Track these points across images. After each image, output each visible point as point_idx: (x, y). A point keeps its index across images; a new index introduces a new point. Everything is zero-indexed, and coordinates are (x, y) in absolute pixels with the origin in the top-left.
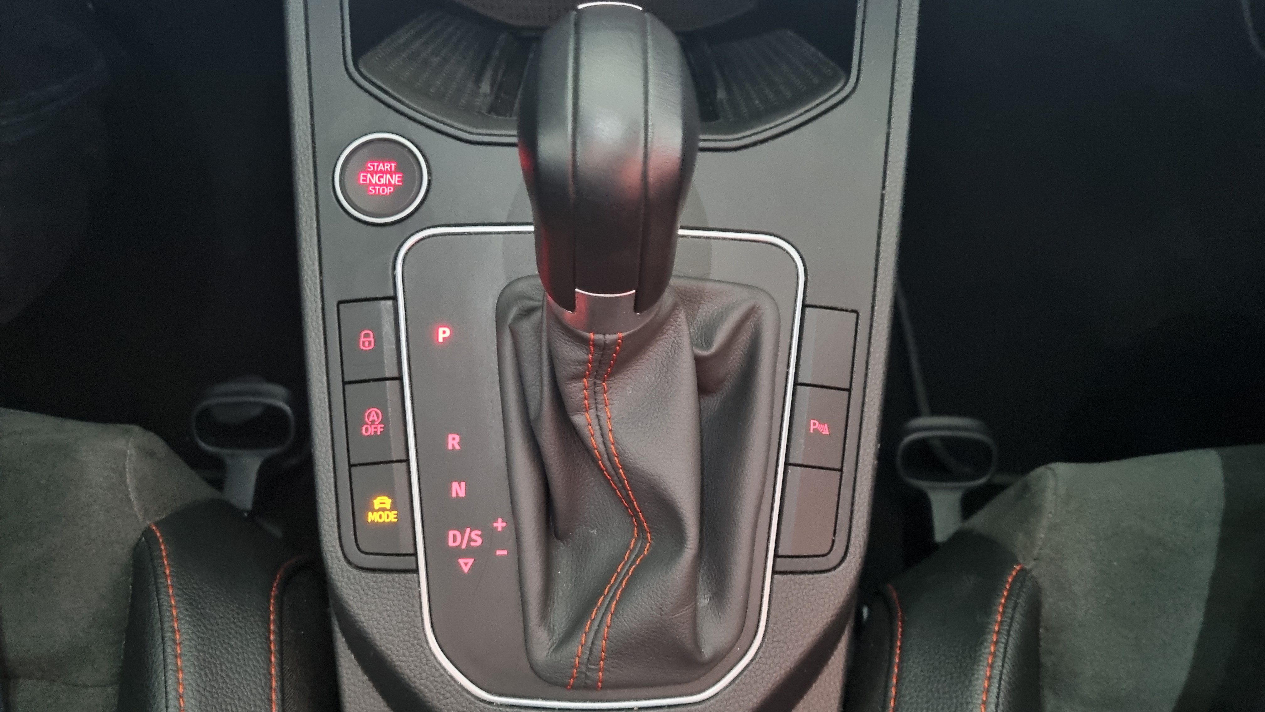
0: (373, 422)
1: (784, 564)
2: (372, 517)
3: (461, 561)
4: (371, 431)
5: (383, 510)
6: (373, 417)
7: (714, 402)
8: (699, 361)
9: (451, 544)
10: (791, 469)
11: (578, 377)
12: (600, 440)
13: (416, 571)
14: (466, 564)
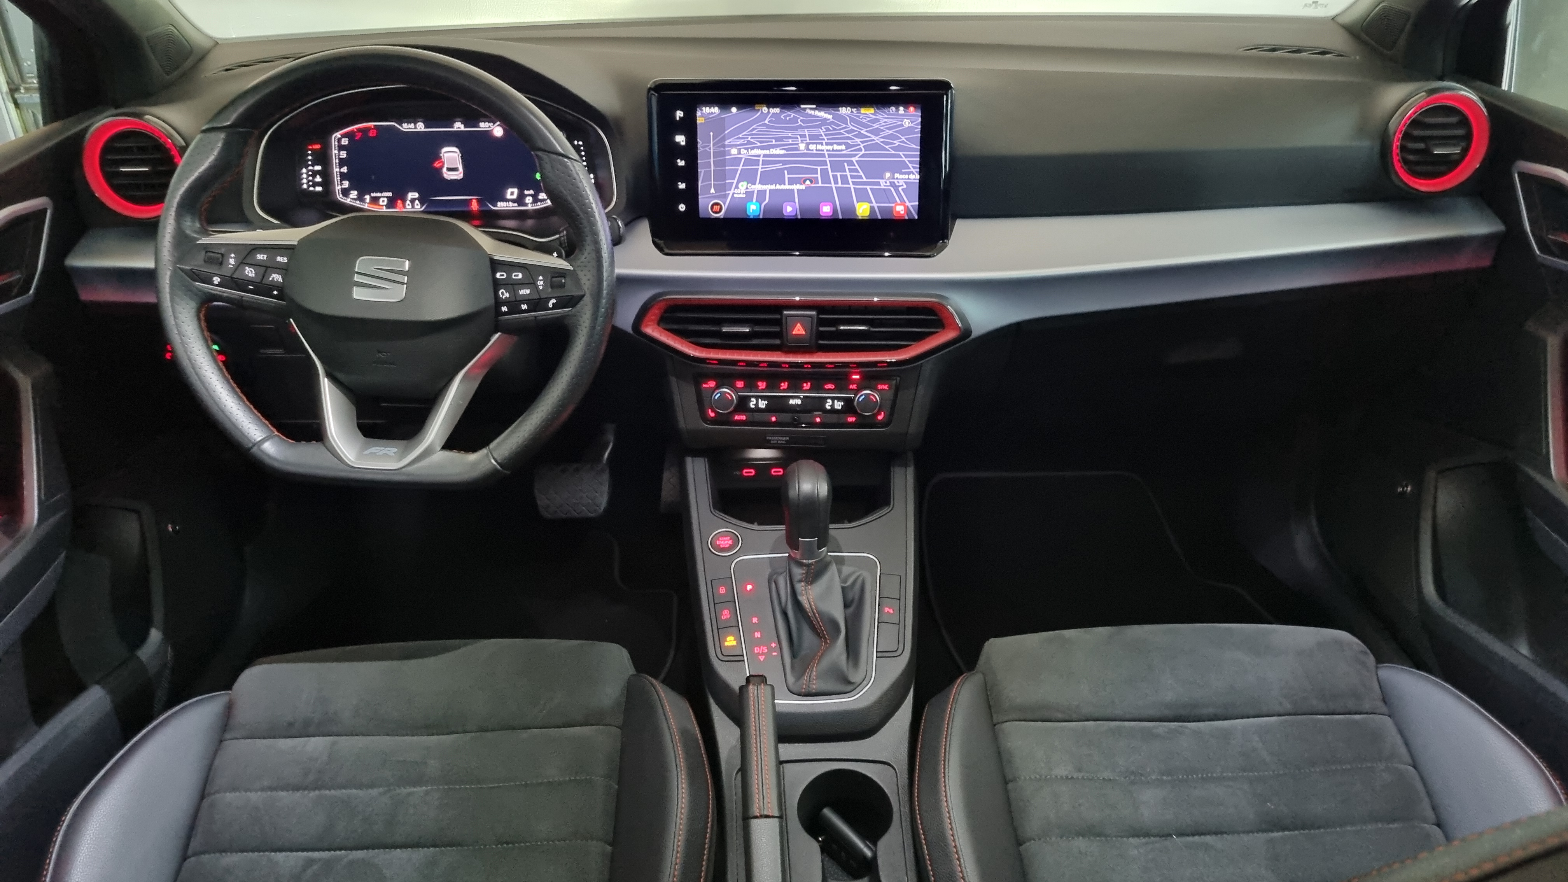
0: (726, 614)
1: (880, 655)
2: (727, 644)
3: (760, 657)
4: (725, 617)
5: (731, 641)
6: (726, 613)
7: (851, 610)
8: (843, 589)
9: (756, 652)
10: (882, 625)
11: (801, 581)
12: (809, 606)
13: (744, 661)
14: (762, 658)
